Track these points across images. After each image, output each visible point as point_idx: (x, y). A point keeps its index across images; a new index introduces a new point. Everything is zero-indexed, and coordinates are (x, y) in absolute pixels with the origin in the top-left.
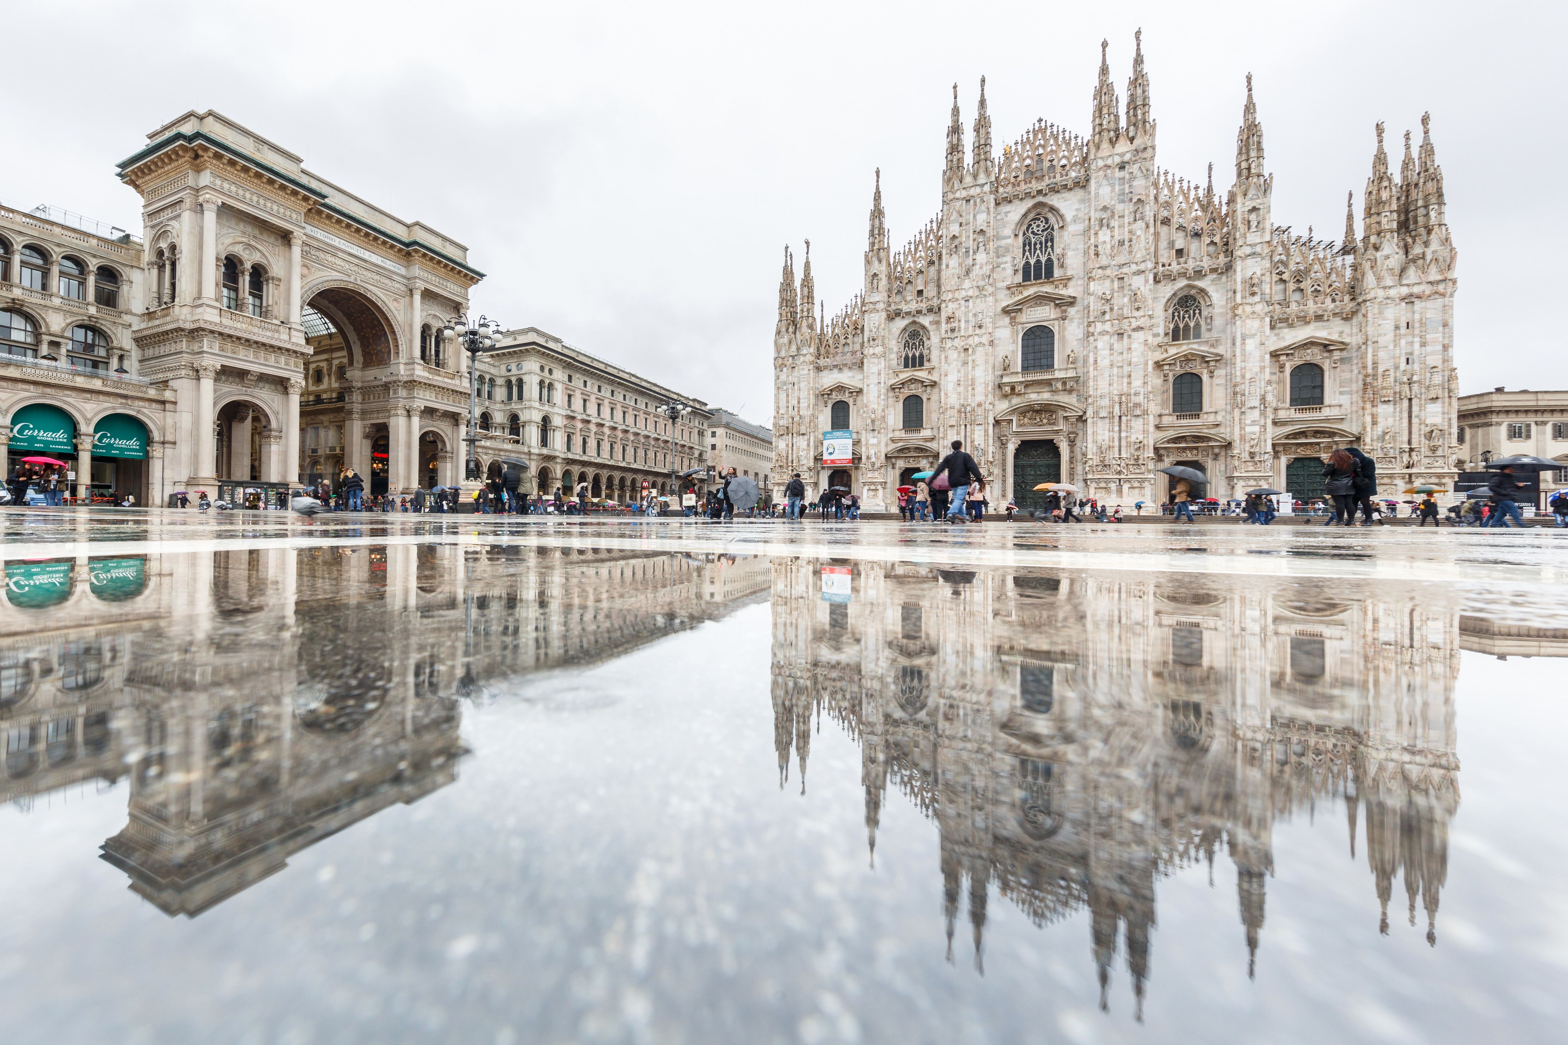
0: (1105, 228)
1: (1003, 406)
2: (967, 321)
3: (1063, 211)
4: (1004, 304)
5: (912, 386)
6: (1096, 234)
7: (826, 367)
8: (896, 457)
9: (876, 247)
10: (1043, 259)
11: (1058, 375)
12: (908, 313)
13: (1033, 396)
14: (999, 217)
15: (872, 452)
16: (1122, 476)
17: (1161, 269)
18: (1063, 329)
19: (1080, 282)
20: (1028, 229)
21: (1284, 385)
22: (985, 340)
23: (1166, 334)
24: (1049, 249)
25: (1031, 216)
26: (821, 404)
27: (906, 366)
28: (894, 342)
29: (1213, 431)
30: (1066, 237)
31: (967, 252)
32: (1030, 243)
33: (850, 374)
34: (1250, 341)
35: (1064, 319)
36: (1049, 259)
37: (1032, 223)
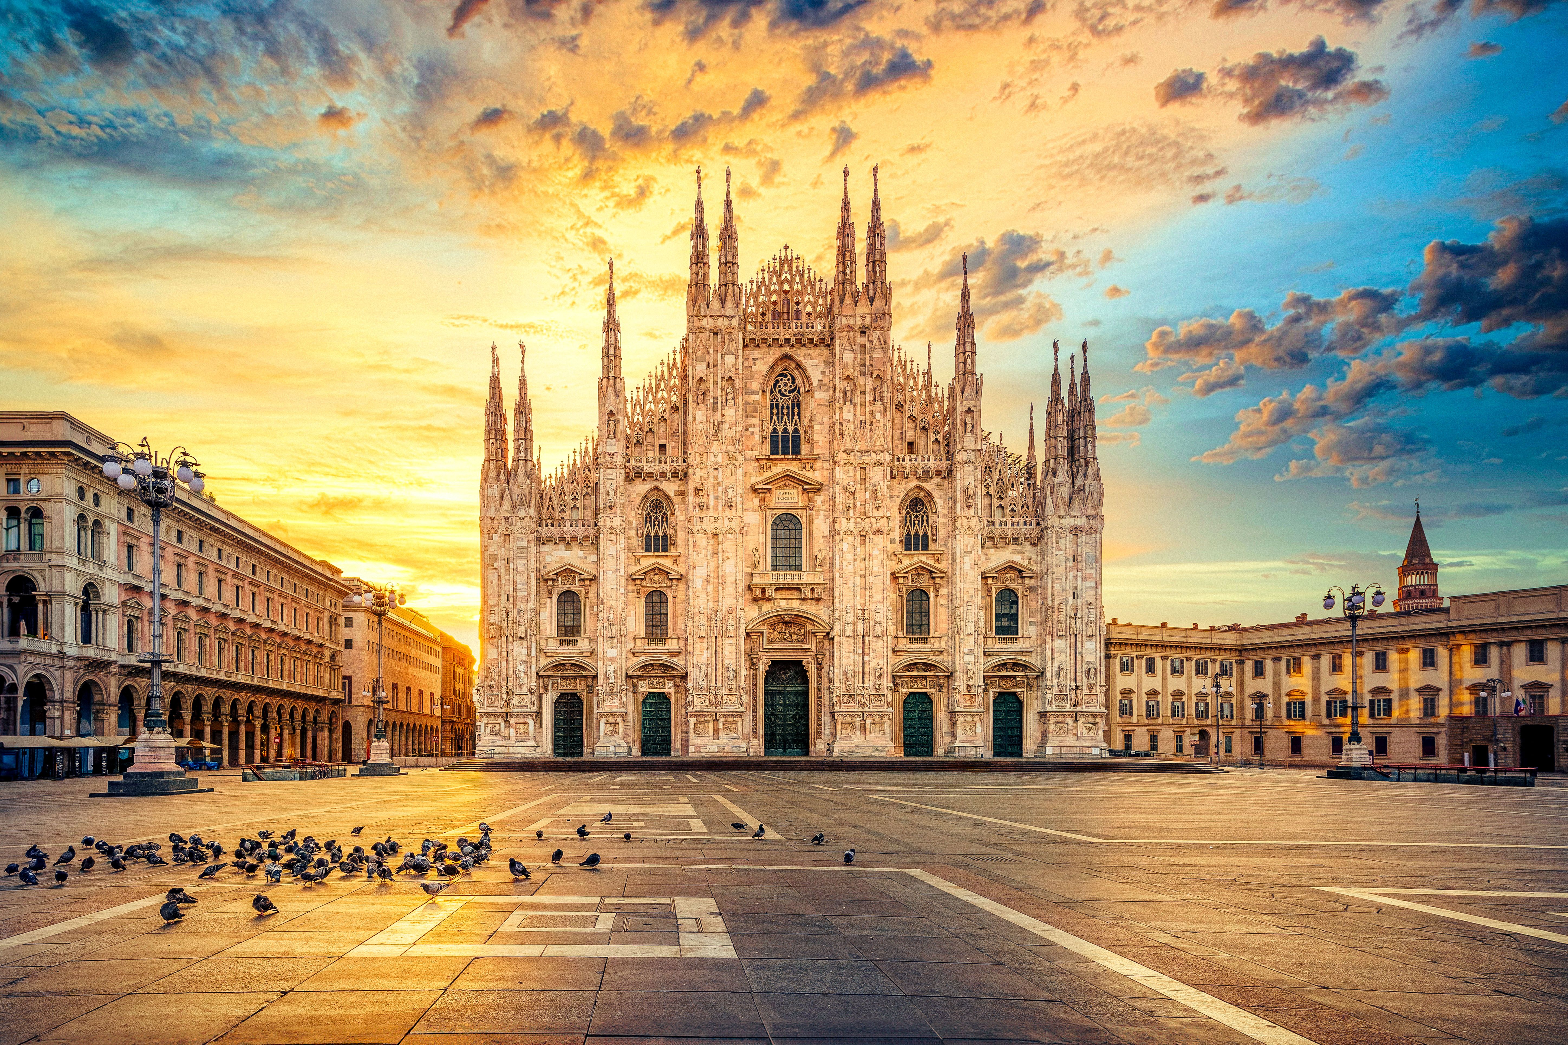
0: (848, 403)
1: (753, 613)
2: (717, 497)
3: (810, 371)
4: (754, 480)
5: (656, 578)
6: (841, 408)
7: (550, 539)
8: (639, 677)
9: (612, 374)
10: (791, 429)
11: (807, 579)
12: (650, 475)
13: (783, 604)
14: (747, 364)
15: (611, 669)
16: (866, 709)
17: (896, 463)
18: (810, 522)
19: (826, 465)
20: (775, 385)
21: (991, 609)
22: (736, 524)
23: (901, 541)
24: (796, 417)
25: (779, 369)
26: (544, 594)
27: (648, 549)
28: (633, 513)
29: (938, 658)
30: (812, 406)
31: (716, 403)
32: (777, 405)
33: (581, 553)
34: (966, 559)
35: (811, 510)
36: (796, 430)
37: (779, 378)
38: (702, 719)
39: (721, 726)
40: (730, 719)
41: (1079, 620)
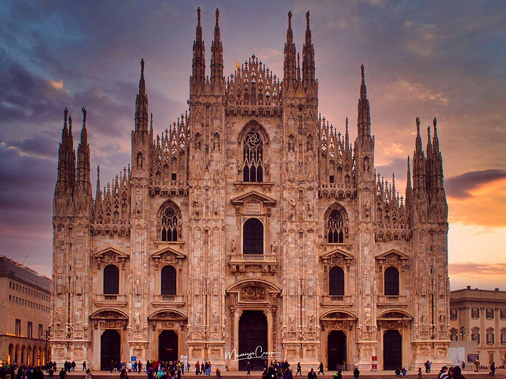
0: (291, 151)
1: (232, 281)
2: (207, 207)
3: (268, 131)
4: (232, 197)
5: (168, 258)
6: (287, 154)
7: (99, 232)
8: (156, 321)
9: (141, 129)
10: (256, 166)
11: (266, 260)
12: (165, 193)
13: (251, 275)
14: (228, 125)
15: (137, 314)
16: (303, 342)
17: (322, 188)
18: (268, 223)
19: (278, 189)
20: (246, 139)
21: (382, 279)
22: (219, 225)
23: (326, 237)
24: (260, 159)
25: (249, 130)
26: (95, 266)
27: (164, 239)
28: (155, 216)
29: (349, 310)
30: (270, 152)
31: (207, 149)
32: (248, 151)
33: (120, 241)
34: (366, 248)
35: (269, 216)
36: (260, 167)
37: (249, 135)
38: (197, 348)
39: (209, 351)
40: (216, 348)
41: (434, 286)
